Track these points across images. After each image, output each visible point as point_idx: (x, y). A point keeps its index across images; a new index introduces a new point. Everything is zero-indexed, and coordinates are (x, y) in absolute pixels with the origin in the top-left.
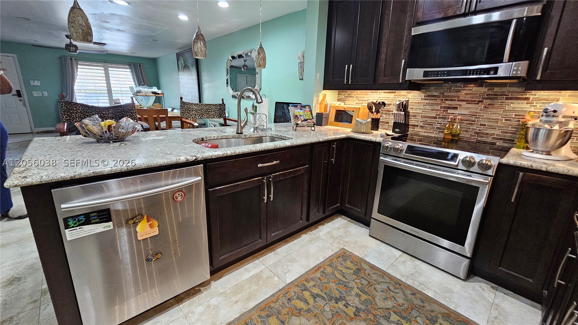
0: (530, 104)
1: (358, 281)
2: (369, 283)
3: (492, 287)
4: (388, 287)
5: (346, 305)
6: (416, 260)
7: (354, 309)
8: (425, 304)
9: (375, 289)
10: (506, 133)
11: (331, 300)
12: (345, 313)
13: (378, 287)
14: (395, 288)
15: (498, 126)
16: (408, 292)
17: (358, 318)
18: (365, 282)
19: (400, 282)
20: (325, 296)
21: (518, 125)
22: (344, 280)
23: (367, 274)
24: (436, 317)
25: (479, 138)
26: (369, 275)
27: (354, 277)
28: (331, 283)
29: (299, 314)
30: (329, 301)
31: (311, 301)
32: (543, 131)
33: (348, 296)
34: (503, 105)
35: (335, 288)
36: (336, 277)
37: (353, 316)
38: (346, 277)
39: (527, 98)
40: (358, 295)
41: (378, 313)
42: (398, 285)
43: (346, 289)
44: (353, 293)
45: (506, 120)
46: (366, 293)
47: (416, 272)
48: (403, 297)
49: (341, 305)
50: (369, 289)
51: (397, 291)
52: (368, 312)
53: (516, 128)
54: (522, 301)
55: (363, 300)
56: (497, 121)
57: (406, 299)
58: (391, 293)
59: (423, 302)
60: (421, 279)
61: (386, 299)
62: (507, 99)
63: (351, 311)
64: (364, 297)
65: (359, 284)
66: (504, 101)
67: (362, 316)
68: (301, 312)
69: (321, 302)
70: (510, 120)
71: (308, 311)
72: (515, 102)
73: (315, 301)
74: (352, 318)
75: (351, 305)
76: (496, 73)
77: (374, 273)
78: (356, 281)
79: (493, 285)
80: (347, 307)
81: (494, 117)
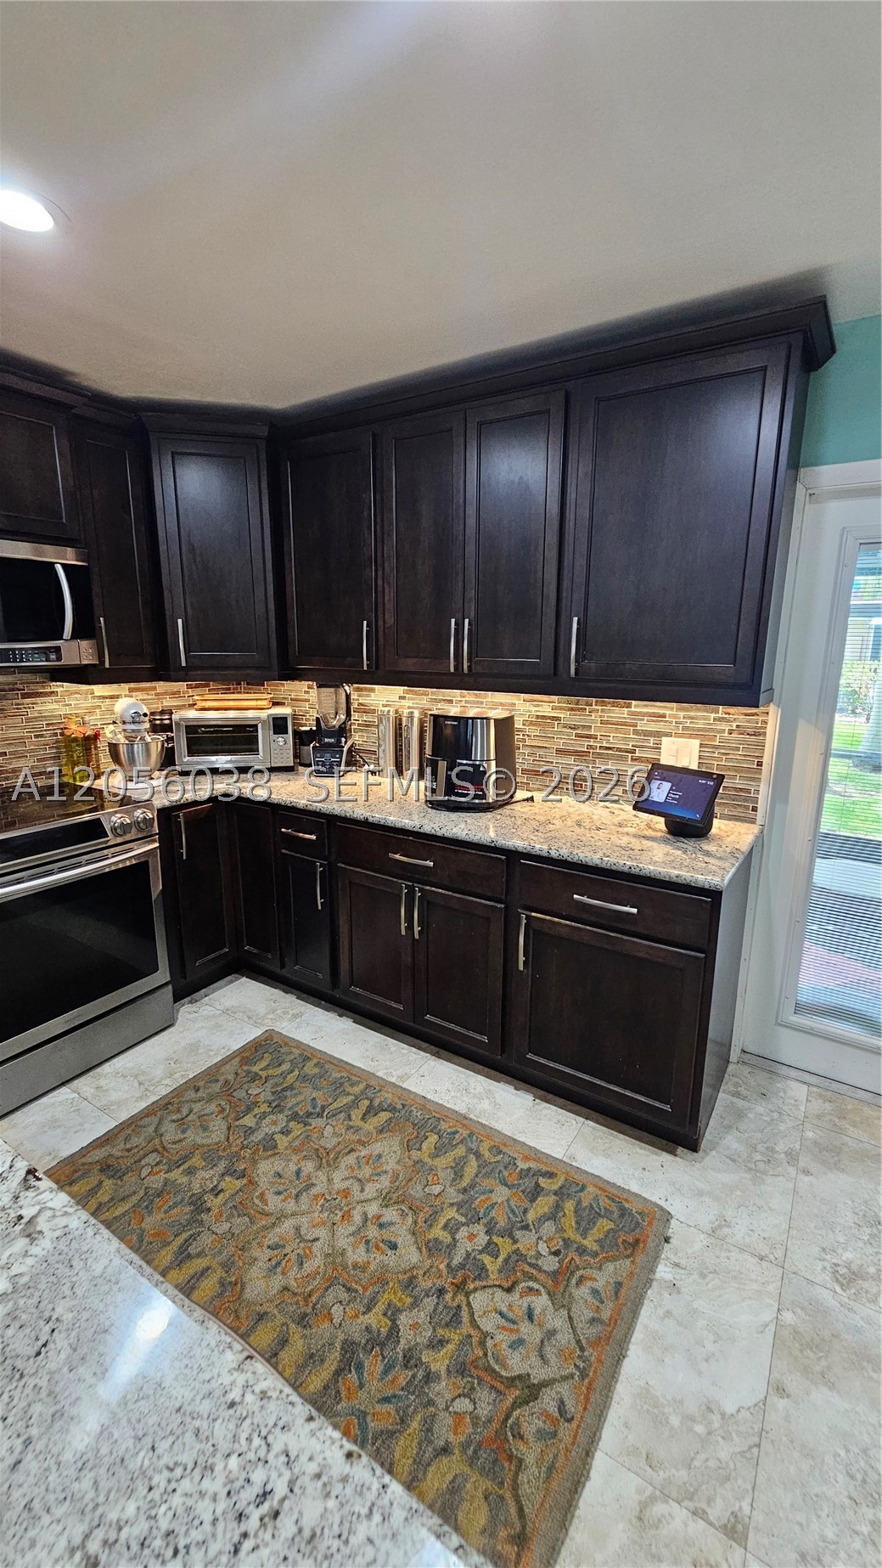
0: (60, 702)
1: (144, 1173)
2: (156, 1150)
3: (191, 1002)
4: (174, 1121)
5: (216, 1192)
6: (99, 1070)
7: (227, 1179)
8: (222, 1079)
9: (174, 1143)
10: (44, 760)
11: (201, 1223)
12: (237, 1192)
13: (167, 1137)
14: (179, 1111)
15: (27, 751)
16: (191, 1095)
17: (249, 1172)
18: (152, 1158)
19: (163, 1102)
20: (185, 1236)
21: (57, 742)
22: (135, 1199)
23: (127, 1154)
24: (249, 1072)
25: (4, 783)
26: (129, 1150)
27: (130, 1179)
28: (143, 1225)
29: (236, 1284)
30: (203, 1226)
31: (199, 1264)
32: (138, 747)
33: (190, 1189)
34: (20, 709)
35: (162, 1215)
36: (124, 1215)
37: (245, 1181)
38: (127, 1193)
39: (53, 692)
40: (191, 1172)
41: (238, 1142)
42: (169, 1106)
43: (169, 1193)
44: (185, 1180)
45: (36, 736)
46: (185, 1159)
47: (136, 1076)
48: (201, 1103)
49: (214, 1202)
50: (175, 1152)
51: (185, 1111)
52: (236, 1156)
53: (57, 748)
54: (221, 988)
55: (204, 1163)
56: (21, 741)
57: (210, 1100)
58: (190, 1118)
59: (217, 1081)
60: (158, 1072)
61: (205, 1129)
62: (25, 696)
63: (231, 1184)
64: (196, 1161)
65: (156, 1169)
66: (20, 701)
67: (243, 1167)
68: (230, 1283)
69: (206, 1240)
70: (41, 736)
71: (227, 1266)
72: (39, 702)
73: (199, 1255)
74: (250, 1182)
75: (216, 1183)
76: (59, 658)
77: (127, 1139)
78: (143, 1176)
79: (186, 1000)
80: (222, 1190)
81: (13, 733)
